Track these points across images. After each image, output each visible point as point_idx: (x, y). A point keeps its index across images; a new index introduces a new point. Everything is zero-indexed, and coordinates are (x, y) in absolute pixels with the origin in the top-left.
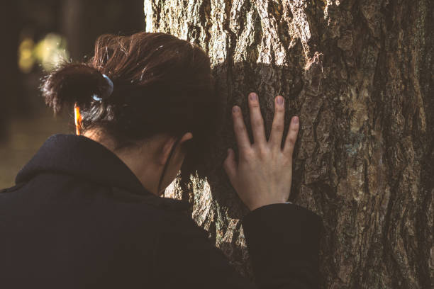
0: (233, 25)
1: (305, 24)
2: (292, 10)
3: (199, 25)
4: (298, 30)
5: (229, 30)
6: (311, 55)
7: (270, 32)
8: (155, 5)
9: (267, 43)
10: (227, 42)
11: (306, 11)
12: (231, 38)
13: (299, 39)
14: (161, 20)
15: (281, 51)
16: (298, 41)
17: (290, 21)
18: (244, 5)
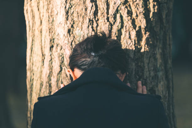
0: (111, 20)
1: (143, 20)
2: (138, 14)
3: (94, 19)
4: (140, 23)
5: (109, 22)
6: (145, 34)
7: (128, 23)
8: (66, 10)
9: (127, 28)
10: (109, 27)
11: (144, 14)
12: (111, 26)
13: (141, 26)
14: (69, 17)
15: (133, 31)
16: (140, 27)
17: (137, 18)
18: (116, 11)
